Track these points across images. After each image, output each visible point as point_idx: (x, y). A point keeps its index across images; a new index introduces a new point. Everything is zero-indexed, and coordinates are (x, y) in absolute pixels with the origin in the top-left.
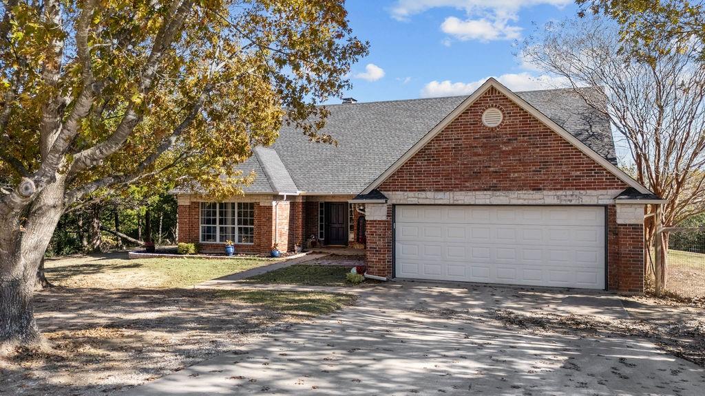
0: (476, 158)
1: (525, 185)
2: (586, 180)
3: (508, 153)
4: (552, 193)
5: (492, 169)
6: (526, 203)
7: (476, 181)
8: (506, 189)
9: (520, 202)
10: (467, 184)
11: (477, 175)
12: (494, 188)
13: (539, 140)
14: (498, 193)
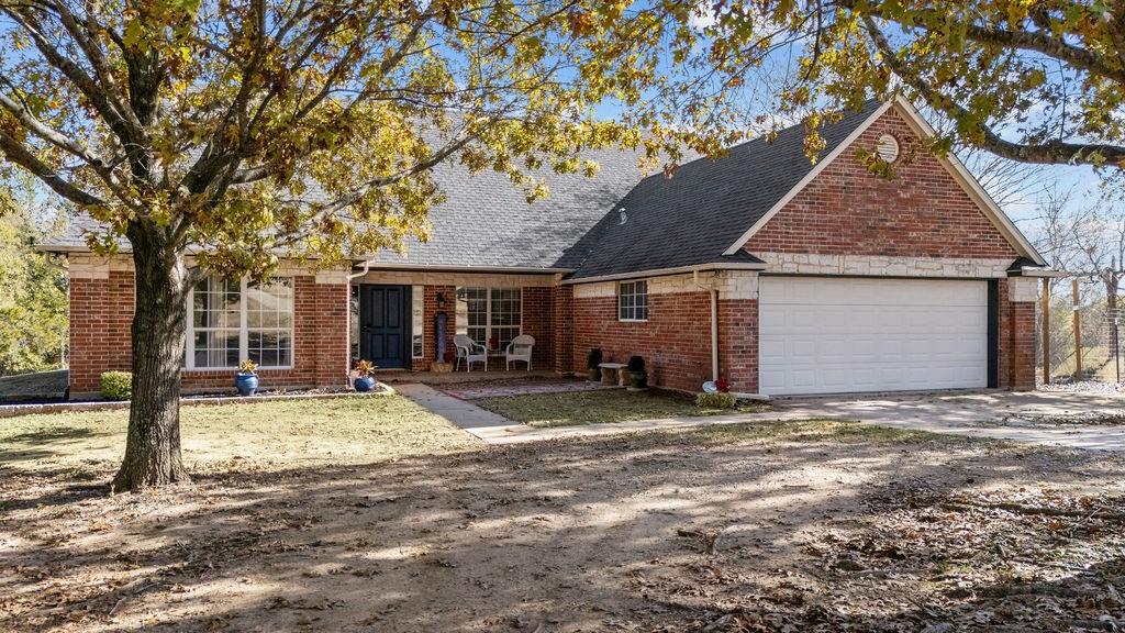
0: (870, 207)
1: (923, 249)
2: (982, 245)
3: (906, 202)
4: (950, 261)
5: (888, 224)
6: (924, 274)
7: (871, 241)
8: (905, 254)
9: (917, 273)
10: (861, 245)
11: (871, 232)
12: (890, 252)
13: (938, 189)
14: (895, 259)
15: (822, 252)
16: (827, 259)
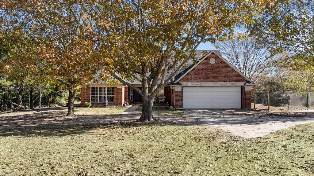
0: (208, 73)
1: (221, 80)
2: (237, 79)
3: (217, 71)
4: (229, 82)
5: (212, 76)
6: (222, 85)
7: (208, 79)
8: (217, 81)
9: (220, 85)
10: (206, 80)
11: (208, 78)
12: (213, 81)
13: (225, 68)
14: (214, 83)
15: (197, 82)
16: (198, 83)
